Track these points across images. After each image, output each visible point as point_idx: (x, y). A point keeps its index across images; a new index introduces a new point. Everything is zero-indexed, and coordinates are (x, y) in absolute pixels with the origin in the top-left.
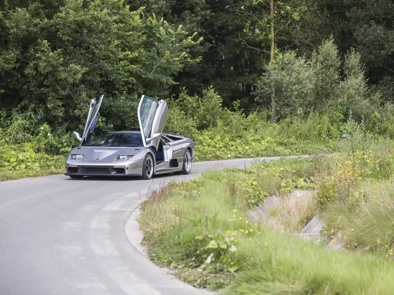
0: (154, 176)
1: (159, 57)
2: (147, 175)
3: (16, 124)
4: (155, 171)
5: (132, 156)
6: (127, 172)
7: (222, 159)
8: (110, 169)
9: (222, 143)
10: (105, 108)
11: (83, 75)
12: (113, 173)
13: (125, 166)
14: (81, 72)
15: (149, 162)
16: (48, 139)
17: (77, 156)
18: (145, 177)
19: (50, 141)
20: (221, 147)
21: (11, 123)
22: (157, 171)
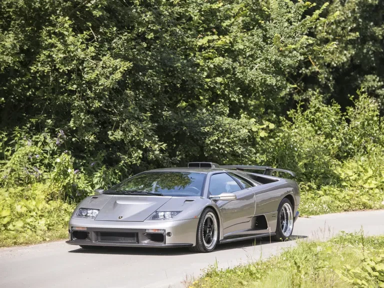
0: (220, 246)
1: (267, 44)
2: (206, 245)
3: (20, 152)
4: (221, 238)
5: (179, 212)
6: (169, 241)
7: (371, 208)
8: (140, 235)
9: (374, 182)
10: (173, 128)
11: (124, 74)
12: (146, 243)
13: (165, 230)
14: (121, 69)
15: (209, 223)
16: (69, 178)
17: (90, 212)
18: (202, 249)
19: (72, 182)
20: (372, 189)
21: (13, 152)
22: (226, 238)
